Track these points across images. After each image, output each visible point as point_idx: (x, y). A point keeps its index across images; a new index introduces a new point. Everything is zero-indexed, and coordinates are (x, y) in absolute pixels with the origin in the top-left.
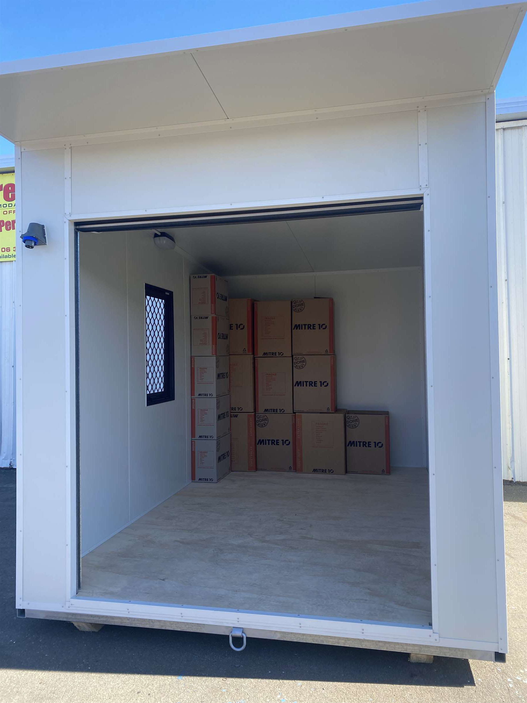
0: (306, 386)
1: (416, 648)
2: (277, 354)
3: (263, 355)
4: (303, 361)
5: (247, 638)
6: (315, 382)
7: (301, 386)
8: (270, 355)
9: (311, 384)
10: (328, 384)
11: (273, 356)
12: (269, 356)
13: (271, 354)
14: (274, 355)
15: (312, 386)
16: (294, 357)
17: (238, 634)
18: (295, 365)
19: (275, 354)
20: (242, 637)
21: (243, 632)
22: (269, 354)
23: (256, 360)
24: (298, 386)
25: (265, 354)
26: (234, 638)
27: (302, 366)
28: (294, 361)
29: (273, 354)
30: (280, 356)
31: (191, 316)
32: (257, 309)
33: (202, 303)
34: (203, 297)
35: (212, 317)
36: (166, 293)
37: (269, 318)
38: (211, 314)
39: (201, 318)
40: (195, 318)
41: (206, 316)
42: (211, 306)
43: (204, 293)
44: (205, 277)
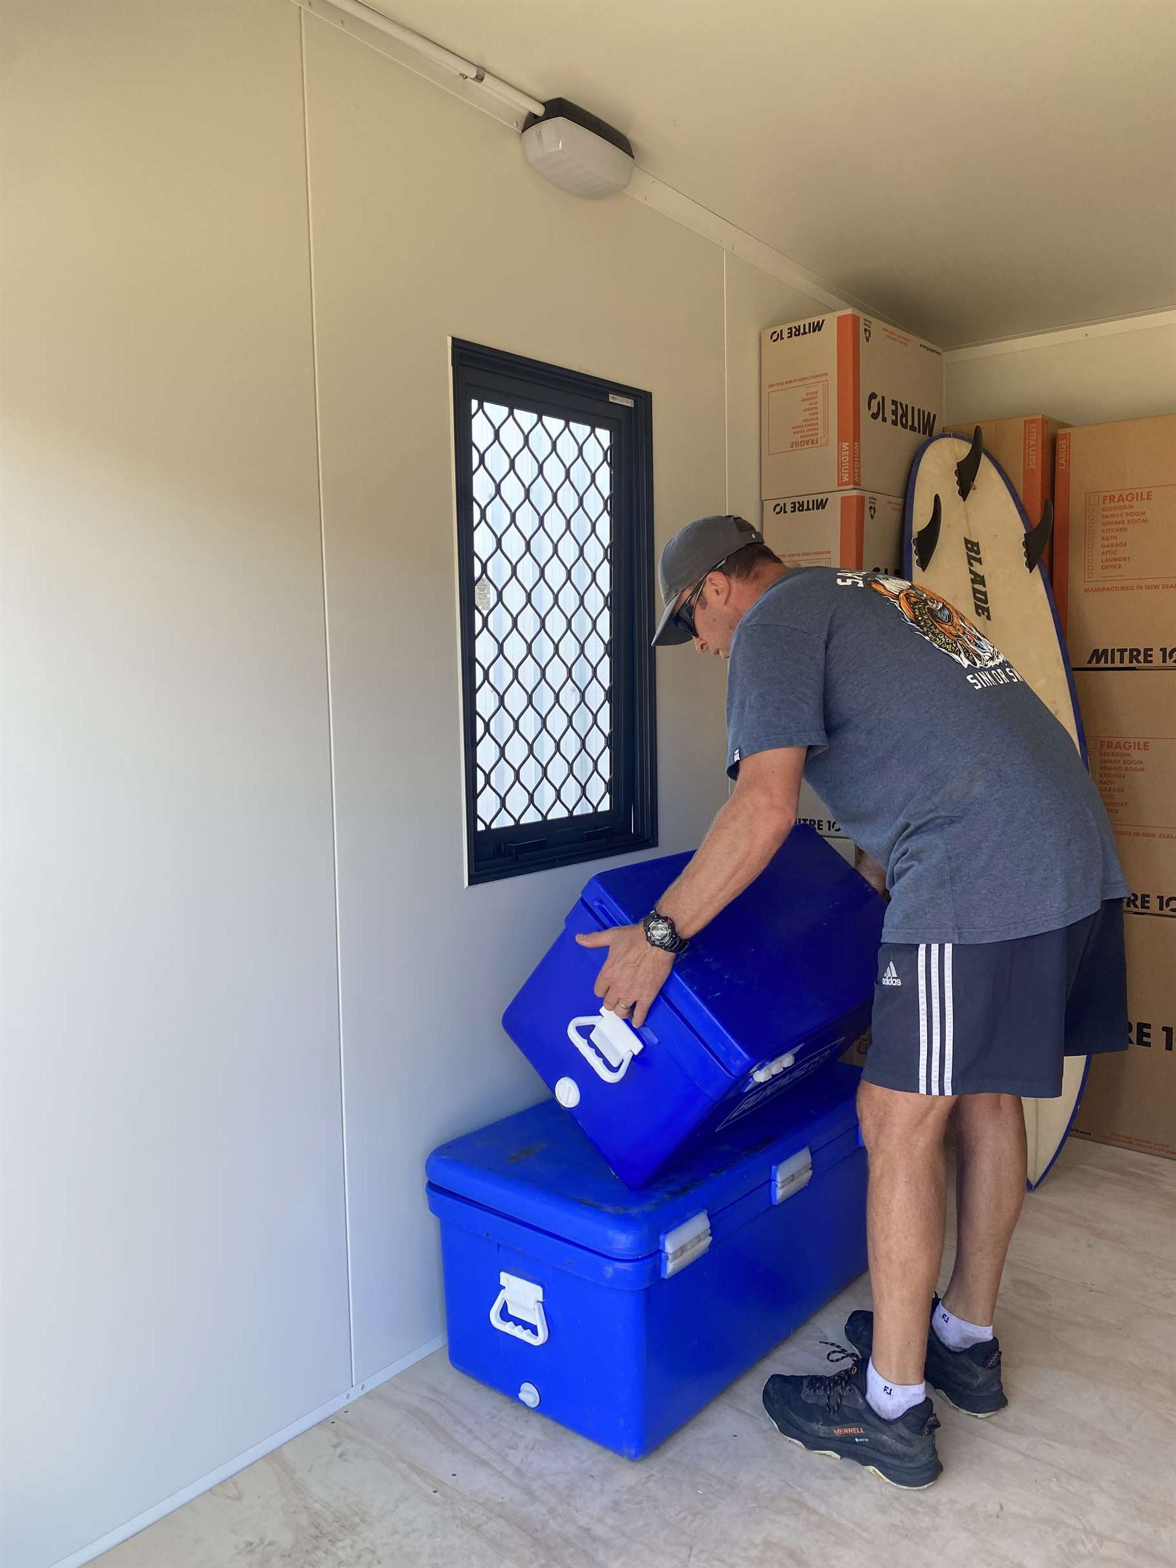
2: (1157, 657)
3: (1090, 662)
8: (1122, 661)
11: (1135, 664)
12: (1117, 664)
13: (1127, 654)
14: (1138, 662)
19: (1146, 656)
22: (1117, 655)
29: (1138, 657)
30: (1169, 661)
31: (762, 502)
32: (1068, 462)
33: (802, 443)
34: (806, 415)
35: (843, 498)
36: (614, 399)
37: (1121, 498)
38: (839, 486)
39: (799, 507)
40: (778, 509)
41: (819, 497)
42: (840, 449)
43: (811, 397)
44: (818, 327)
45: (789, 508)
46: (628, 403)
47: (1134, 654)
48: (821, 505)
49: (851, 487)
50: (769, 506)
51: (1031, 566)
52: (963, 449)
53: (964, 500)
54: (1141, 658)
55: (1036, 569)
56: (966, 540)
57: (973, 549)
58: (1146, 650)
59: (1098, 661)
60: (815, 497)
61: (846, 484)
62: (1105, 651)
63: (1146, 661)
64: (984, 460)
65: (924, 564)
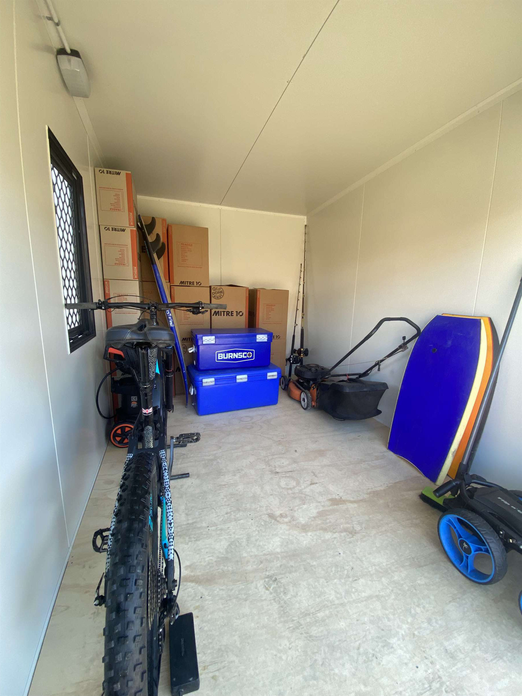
0: (224, 315)
2: (195, 284)
3: (180, 284)
4: (221, 292)
6: (232, 312)
7: (219, 315)
8: (187, 284)
9: (228, 314)
10: (243, 313)
11: (190, 285)
12: (186, 285)
13: (188, 283)
15: (229, 316)
16: (212, 288)
18: (213, 296)
19: (193, 283)
22: (186, 283)
23: (172, 289)
24: (216, 315)
25: (182, 282)
27: (220, 297)
28: (212, 291)
29: (191, 284)
30: (198, 285)
31: (99, 226)
32: (172, 233)
33: (114, 209)
34: (116, 201)
35: (131, 230)
37: (185, 245)
39: (115, 230)
40: (106, 229)
42: (129, 215)
43: (117, 195)
44: (119, 174)
45: (111, 229)
46: (76, 178)
47: (190, 283)
48: (123, 230)
49: (134, 227)
50: (102, 228)
54: (192, 284)
58: (193, 282)
59: (182, 284)
60: (121, 228)
61: (132, 225)
62: (183, 282)
63: (193, 285)
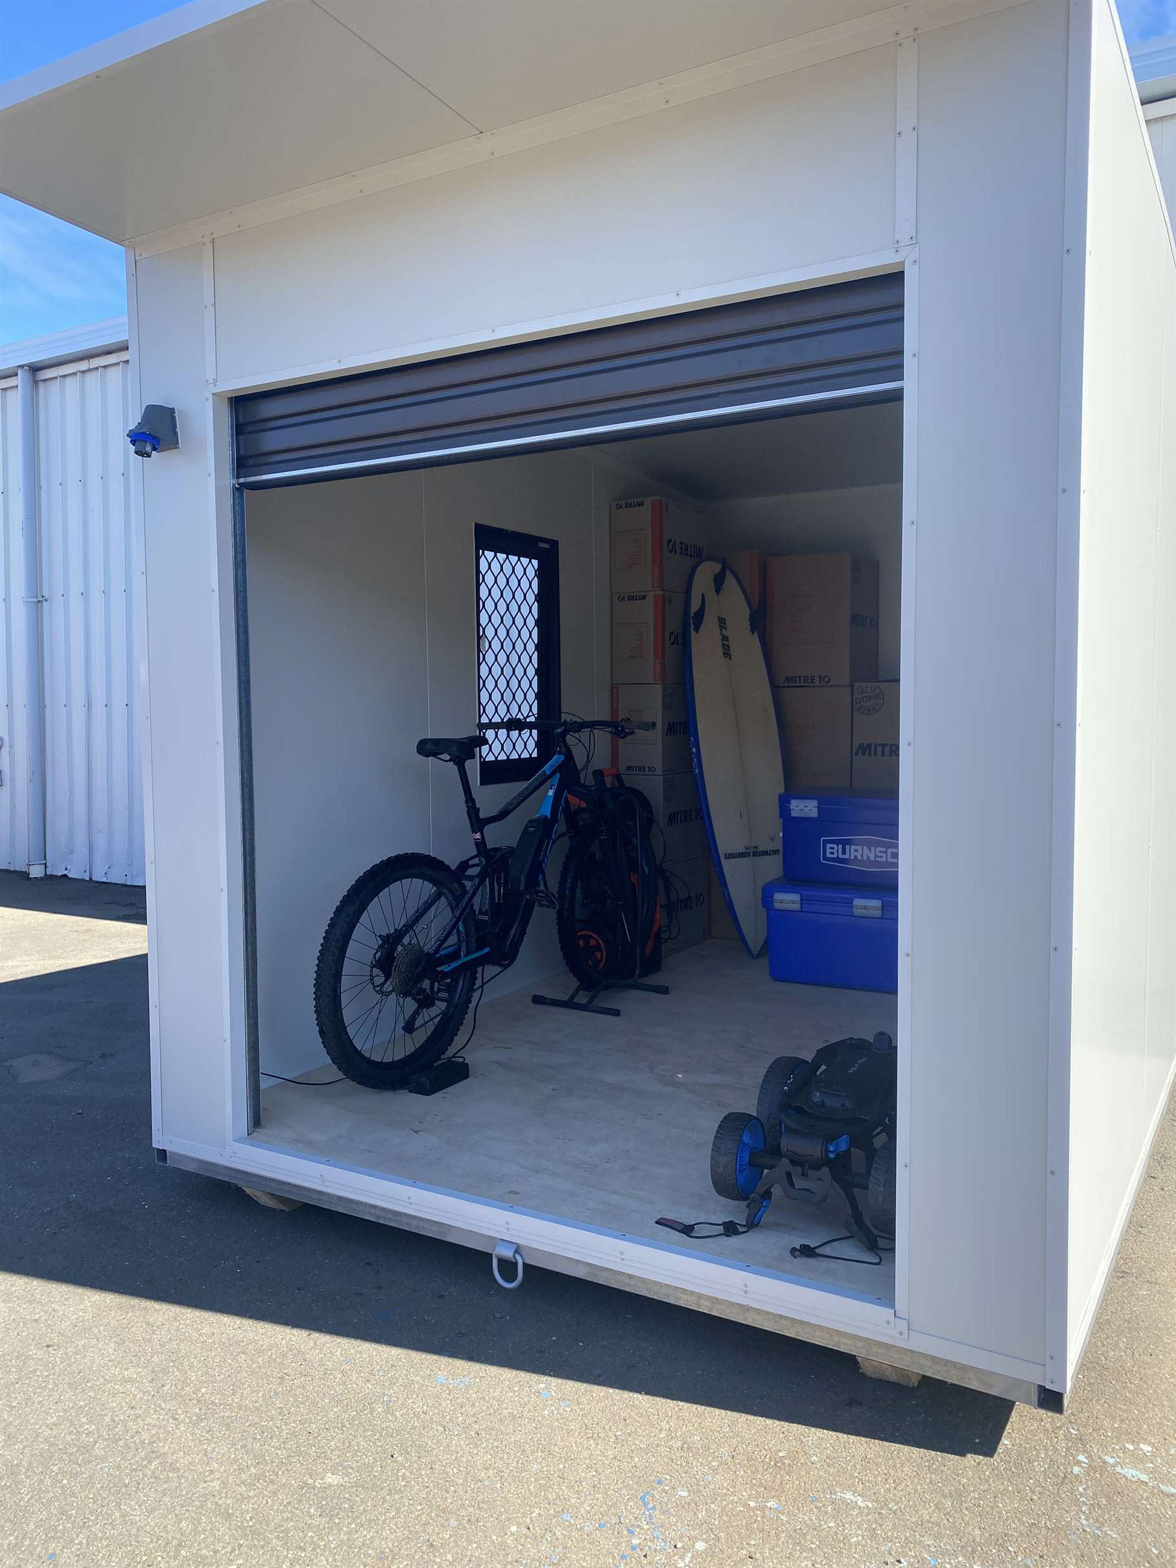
1: (859, 1344)
2: (817, 679)
3: (783, 683)
4: (877, 697)
5: (524, 1264)
8: (800, 682)
11: (806, 684)
12: (798, 684)
13: (802, 679)
14: (808, 683)
16: (855, 688)
17: (508, 1253)
18: (858, 706)
19: (812, 680)
20: (514, 1261)
21: (517, 1251)
22: (798, 679)
26: (501, 1261)
27: (873, 709)
28: (856, 695)
30: (823, 683)
31: (612, 594)
32: (772, 575)
33: (633, 565)
34: (635, 550)
35: (655, 595)
36: (541, 545)
37: (798, 596)
38: (653, 588)
39: (631, 598)
40: (620, 598)
41: (643, 594)
42: (653, 568)
43: (637, 541)
44: (641, 504)
45: (626, 598)
46: (547, 546)
47: (806, 679)
48: (644, 598)
49: (659, 589)
50: (615, 597)
51: (752, 631)
52: (717, 567)
53: (718, 595)
54: (809, 681)
55: (756, 632)
56: (718, 617)
57: (722, 622)
58: (811, 676)
59: (788, 683)
60: (640, 594)
61: (657, 587)
62: (792, 679)
64: (728, 574)
65: (697, 630)
